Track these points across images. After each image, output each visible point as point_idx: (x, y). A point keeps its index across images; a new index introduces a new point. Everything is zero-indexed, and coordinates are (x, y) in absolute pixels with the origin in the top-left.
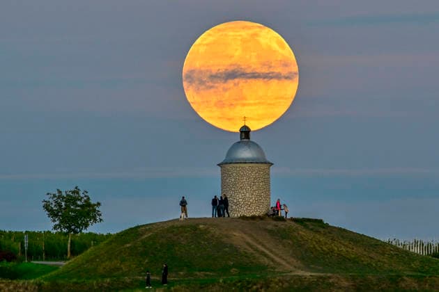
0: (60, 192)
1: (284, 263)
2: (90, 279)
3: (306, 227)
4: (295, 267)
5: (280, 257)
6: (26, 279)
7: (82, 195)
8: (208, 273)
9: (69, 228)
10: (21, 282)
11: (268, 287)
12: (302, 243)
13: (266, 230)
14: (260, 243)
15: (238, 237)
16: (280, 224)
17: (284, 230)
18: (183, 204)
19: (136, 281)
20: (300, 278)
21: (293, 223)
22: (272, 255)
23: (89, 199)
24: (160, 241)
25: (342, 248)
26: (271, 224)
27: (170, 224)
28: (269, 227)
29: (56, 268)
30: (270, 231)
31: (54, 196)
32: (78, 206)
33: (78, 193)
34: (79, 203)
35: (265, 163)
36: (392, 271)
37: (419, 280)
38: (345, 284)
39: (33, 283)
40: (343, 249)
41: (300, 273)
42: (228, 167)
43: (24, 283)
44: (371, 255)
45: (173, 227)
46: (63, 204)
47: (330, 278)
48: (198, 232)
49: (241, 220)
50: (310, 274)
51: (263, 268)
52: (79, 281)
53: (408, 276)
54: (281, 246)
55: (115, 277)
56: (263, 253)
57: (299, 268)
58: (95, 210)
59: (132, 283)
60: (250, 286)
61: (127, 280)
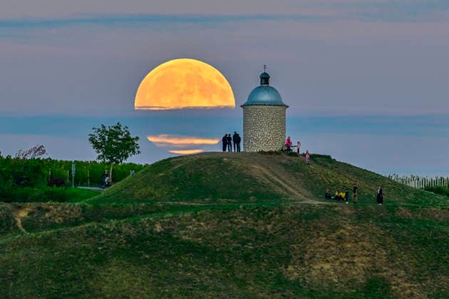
1: (295, 192)
2: (127, 203)
3: (316, 161)
4: (306, 196)
5: (293, 188)
8: (230, 200)
10: (68, 204)
11: (281, 213)
12: (312, 175)
13: (280, 163)
14: (276, 175)
15: (257, 170)
16: (293, 158)
17: (297, 164)
19: (168, 205)
20: (309, 207)
22: (286, 186)
24: (190, 172)
26: (286, 159)
27: (198, 157)
28: (284, 161)
30: (285, 165)
33: (119, 128)
35: (282, 105)
37: (413, 210)
38: (348, 212)
39: (78, 206)
40: (348, 181)
41: (310, 202)
42: (250, 108)
43: (70, 205)
45: (200, 160)
47: (335, 206)
48: (222, 164)
49: (259, 155)
50: (318, 203)
51: (278, 196)
52: (118, 205)
53: (403, 206)
54: (293, 178)
55: (149, 201)
56: (278, 184)
57: (309, 197)
58: (134, 144)
59: (163, 207)
60: (266, 212)
61: (160, 204)
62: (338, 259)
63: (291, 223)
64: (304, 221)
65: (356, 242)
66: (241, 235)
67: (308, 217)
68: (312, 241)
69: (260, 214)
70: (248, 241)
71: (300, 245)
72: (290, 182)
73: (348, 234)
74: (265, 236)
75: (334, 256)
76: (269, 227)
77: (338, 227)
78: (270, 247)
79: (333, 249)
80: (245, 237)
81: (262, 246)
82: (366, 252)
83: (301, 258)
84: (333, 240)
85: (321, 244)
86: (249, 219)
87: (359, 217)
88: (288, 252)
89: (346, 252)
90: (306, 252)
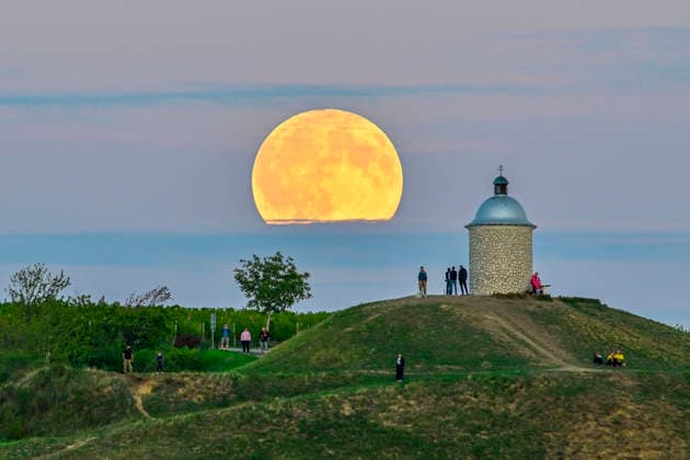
0: (257, 259)
1: (549, 355)
2: (300, 372)
3: (578, 308)
4: (565, 361)
5: (546, 348)
7: (285, 263)
8: (452, 367)
9: (268, 305)
10: (211, 375)
11: (530, 386)
12: (574, 329)
13: (527, 311)
14: (519, 329)
15: (492, 321)
16: (545, 304)
17: (550, 313)
18: (423, 277)
19: (360, 375)
20: (571, 376)
21: (561, 303)
22: (534, 345)
23: (294, 268)
24: (391, 325)
26: (533, 305)
27: (403, 303)
28: (531, 308)
30: (532, 314)
31: (250, 264)
32: (281, 277)
33: (280, 261)
34: (281, 273)
35: (526, 225)
38: (629, 383)
39: (226, 376)
40: (626, 338)
41: (571, 368)
42: (479, 229)
43: (215, 376)
44: (663, 347)
45: (407, 307)
46: (261, 274)
47: (610, 375)
48: (438, 313)
49: (495, 299)
50: (584, 370)
51: (523, 361)
52: (286, 375)
54: (546, 334)
55: (332, 369)
56: (522, 342)
57: (570, 362)
58: (301, 283)
59: (354, 378)
60: (506, 384)
61: (348, 374)
62: (614, 454)
63: (543, 400)
64: (563, 397)
65: (641, 428)
66: (471, 419)
67: (570, 391)
68: (576, 427)
69: (500, 387)
70: (480, 428)
71: (559, 434)
72: (541, 340)
73: (629, 416)
74: (505, 420)
75: (609, 450)
76: (512, 406)
77: (615, 406)
78: (514, 437)
79: (607, 439)
80: (477, 423)
81: (502, 434)
82: (656, 444)
83: (559, 454)
84: (607, 426)
85: (589, 431)
86: (482, 396)
87: (646, 391)
88: (540, 444)
89: (627, 444)
90: (567, 444)
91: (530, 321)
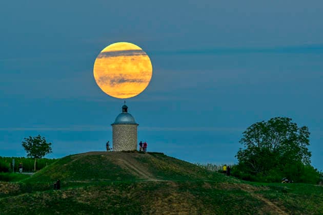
0: (31, 137)
1: (144, 175)
2: (46, 181)
3: (155, 156)
5: (142, 172)
6: (14, 181)
7: (42, 139)
8: (105, 179)
9: (35, 156)
10: (11, 183)
11: (136, 187)
12: (153, 165)
13: (135, 158)
14: (132, 165)
15: (121, 162)
16: (142, 155)
17: (144, 158)
19: (70, 183)
20: (152, 183)
21: (148, 154)
22: (138, 171)
23: (45, 141)
24: (82, 163)
25: (173, 167)
28: (137, 156)
29: (28, 176)
30: (137, 159)
31: (28, 140)
32: (40, 145)
33: (40, 138)
34: (40, 143)
35: (135, 124)
36: (198, 179)
37: (212, 184)
38: (175, 186)
39: (17, 184)
41: (152, 180)
42: (117, 126)
43: (13, 184)
44: (188, 171)
45: (88, 156)
46: (32, 143)
47: (167, 182)
48: (101, 158)
49: (122, 153)
50: (157, 180)
51: (133, 177)
52: (40, 183)
53: (206, 182)
54: (142, 166)
56: (133, 169)
57: (151, 177)
58: (48, 147)
59: (67, 184)
60: (127, 186)
61: (65, 182)
62: (169, 213)
63: (141, 192)
64: (149, 191)
65: (179, 203)
66: (113, 199)
67: (151, 189)
68: (154, 203)
69: (124, 187)
70: (116, 203)
71: (147, 205)
72: (140, 169)
73: (174, 198)
74: (126, 200)
75: (167, 212)
76: (129, 195)
77: (169, 195)
78: (129, 206)
79: (166, 207)
80: (115, 201)
81: (125, 206)
82: (185, 209)
83: (147, 213)
84: (166, 202)
85: (159, 204)
86: (117, 191)
87: (181, 189)
88: (140, 209)
89: (174, 209)
90: (150, 209)
91: (136, 161)
